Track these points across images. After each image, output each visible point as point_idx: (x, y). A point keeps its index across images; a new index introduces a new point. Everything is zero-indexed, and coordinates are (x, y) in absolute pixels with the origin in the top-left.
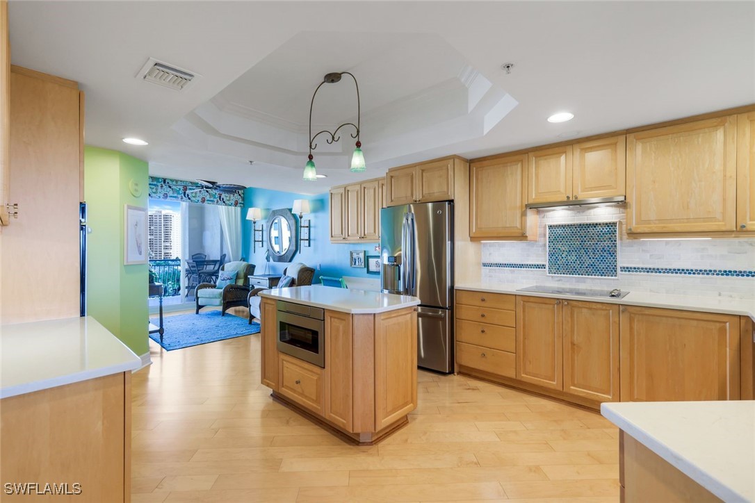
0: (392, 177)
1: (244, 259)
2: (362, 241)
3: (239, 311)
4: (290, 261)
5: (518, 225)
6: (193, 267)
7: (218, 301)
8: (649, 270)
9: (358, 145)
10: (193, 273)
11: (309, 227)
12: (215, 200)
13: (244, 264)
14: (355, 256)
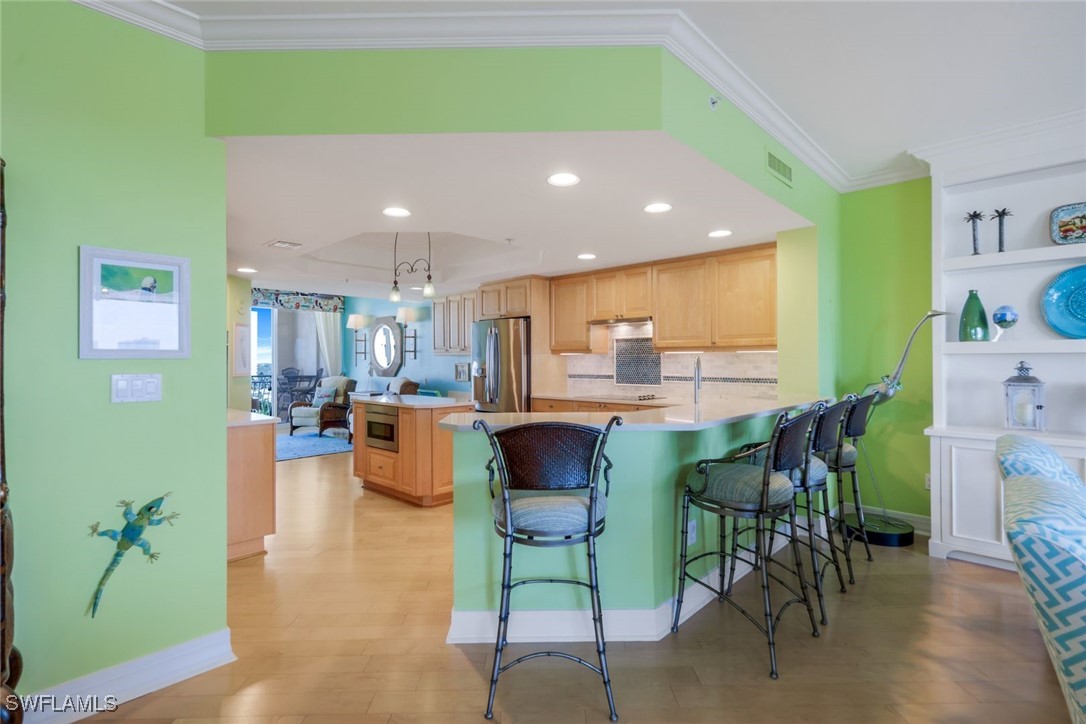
0: (483, 292)
1: (344, 374)
2: (463, 353)
3: (339, 434)
4: (396, 375)
5: (584, 339)
6: (286, 384)
7: (315, 420)
8: (680, 379)
9: (429, 277)
10: (284, 392)
11: (415, 337)
12: (311, 306)
13: (344, 379)
14: (460, 369)
